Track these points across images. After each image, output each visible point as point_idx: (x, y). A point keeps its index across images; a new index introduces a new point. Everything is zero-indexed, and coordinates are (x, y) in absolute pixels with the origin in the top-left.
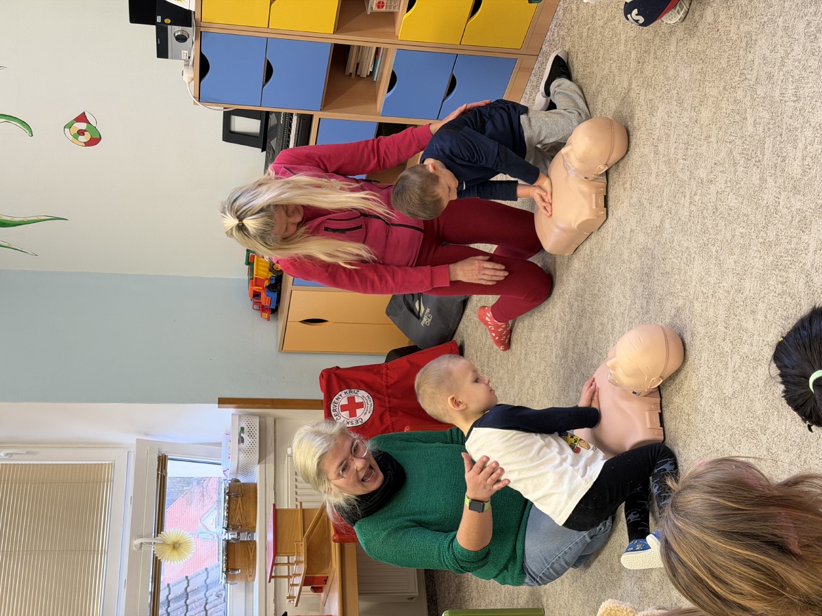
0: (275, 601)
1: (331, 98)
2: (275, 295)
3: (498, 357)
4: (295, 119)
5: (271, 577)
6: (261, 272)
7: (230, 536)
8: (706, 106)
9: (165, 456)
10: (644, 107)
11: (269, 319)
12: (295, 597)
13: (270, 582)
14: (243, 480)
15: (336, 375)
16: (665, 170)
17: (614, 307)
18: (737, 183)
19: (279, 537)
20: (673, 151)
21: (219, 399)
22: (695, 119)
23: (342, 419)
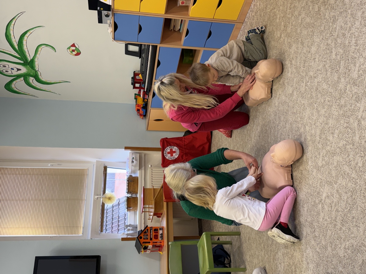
0: (144, 219)
1: (164, 39)
2: (145, 110)
4: (151, 47)
5: (143, 212)
6: (140, 102)
7: (129, 195)
8: (314, 46)
9: (106, 167)
10: (287, 45)
11: (143, 119)
12: (151, 219)
13: (142, 213)
14: (133, 175)
15: (166, 141)
16: (295, 71)
17: (271, 124)
18: (327, 79)
19: (145, 199)
20: (299, 63)
21: (125, 147)
22: (309, 51)
23: (168, 157)
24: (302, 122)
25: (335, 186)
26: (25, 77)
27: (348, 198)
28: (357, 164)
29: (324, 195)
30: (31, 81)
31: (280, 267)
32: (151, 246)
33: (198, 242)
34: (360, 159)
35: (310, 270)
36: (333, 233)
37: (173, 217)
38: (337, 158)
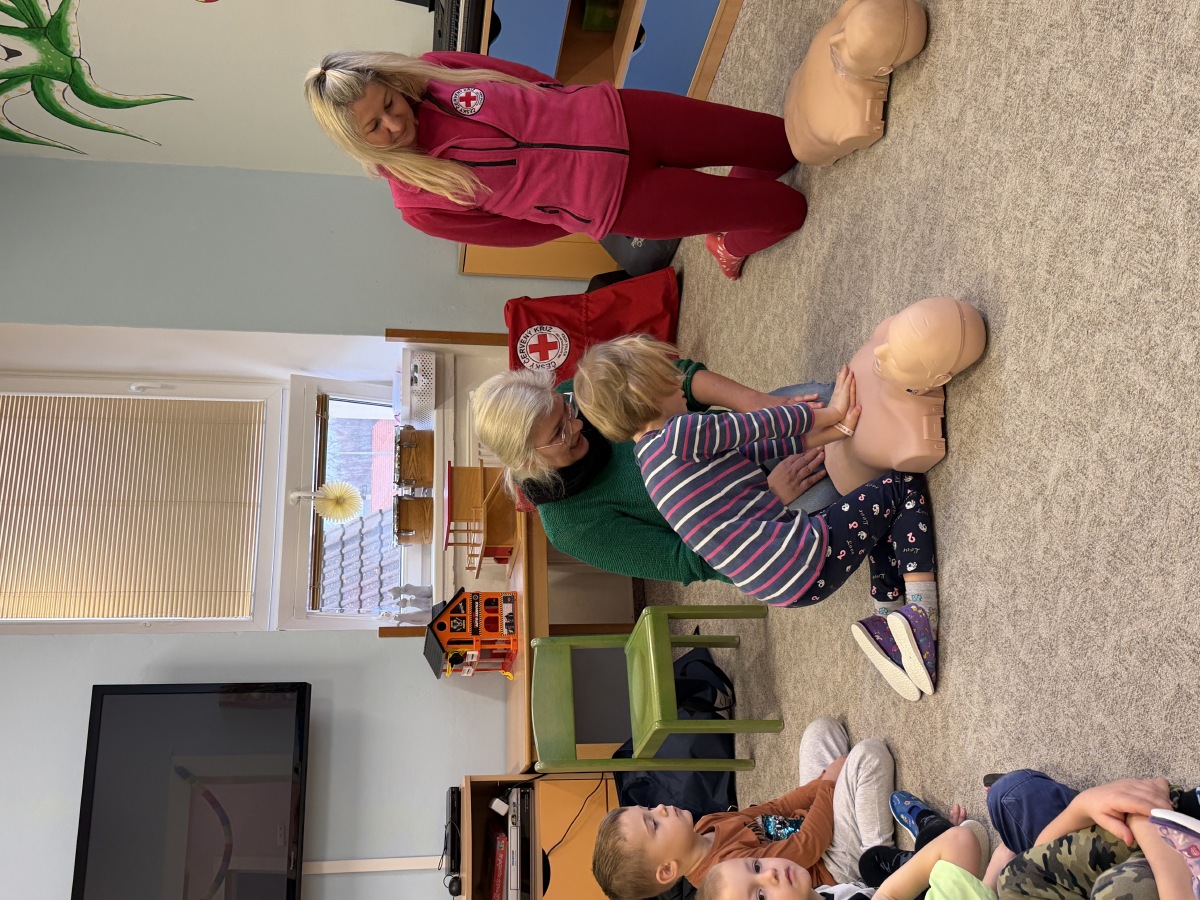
0: (455, 568)
3: (725, 291)
5: (448, 544)
7: (403, 492)
9: (326, 396)
12: (474, 568)
13: (446, 549)
14: (418, 426)
15: (525, 307)
16: (972, 36)
17: (883, 234)
18: (1083, 57)
19: (455, 501)
20: (985, 7)
21: (387, 330)
23: (531, 362)
24: (988, 220)
25: (1095, 437)
26: (37, 78)
27: (1137, 477)
28: (1176, 355)
29: (1055, 469)
30: (58, 97)
31: (893, 717)
32: (476, 653)
33: (627, 639)
34: (1188, 338)
35: (993, 723)
36: (1080, 599)
37: (548, 564)
38: (1105, 339)
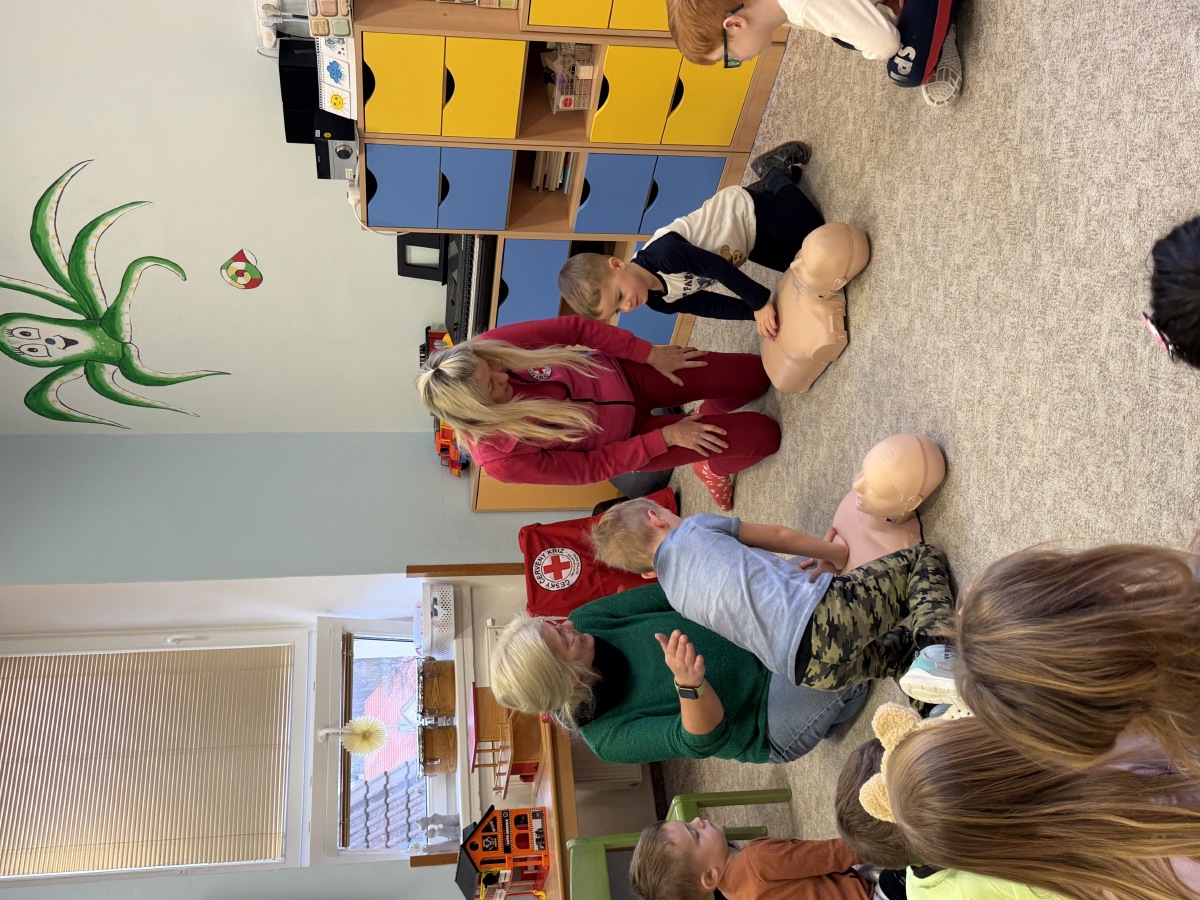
0: (480, 793)
1: (517, 214)
4: (477, 241)
5: (474, 766)
7: (426, 722)
8: (958, 179)
9: (351, 634)
10: (881, 192)
11: (459, 476)
12: (502, 788)
13: (473, 771)
14: (438, 658)
15: (537, 532)
16: (911, 261)
17: (857, 430)
18: (1003, 265)
19: (481, 727)
20: (919, 237)
21: (408, 567)
22: (945, 196)
23: (546, 582)
24: (944, 404)
26: (90, 364)
28: (1108, 488)
30: (107, 378)
32: (509, 872)
34: (1116, 472)
37: (576, 782)
38: (1051, 485)
